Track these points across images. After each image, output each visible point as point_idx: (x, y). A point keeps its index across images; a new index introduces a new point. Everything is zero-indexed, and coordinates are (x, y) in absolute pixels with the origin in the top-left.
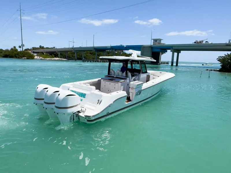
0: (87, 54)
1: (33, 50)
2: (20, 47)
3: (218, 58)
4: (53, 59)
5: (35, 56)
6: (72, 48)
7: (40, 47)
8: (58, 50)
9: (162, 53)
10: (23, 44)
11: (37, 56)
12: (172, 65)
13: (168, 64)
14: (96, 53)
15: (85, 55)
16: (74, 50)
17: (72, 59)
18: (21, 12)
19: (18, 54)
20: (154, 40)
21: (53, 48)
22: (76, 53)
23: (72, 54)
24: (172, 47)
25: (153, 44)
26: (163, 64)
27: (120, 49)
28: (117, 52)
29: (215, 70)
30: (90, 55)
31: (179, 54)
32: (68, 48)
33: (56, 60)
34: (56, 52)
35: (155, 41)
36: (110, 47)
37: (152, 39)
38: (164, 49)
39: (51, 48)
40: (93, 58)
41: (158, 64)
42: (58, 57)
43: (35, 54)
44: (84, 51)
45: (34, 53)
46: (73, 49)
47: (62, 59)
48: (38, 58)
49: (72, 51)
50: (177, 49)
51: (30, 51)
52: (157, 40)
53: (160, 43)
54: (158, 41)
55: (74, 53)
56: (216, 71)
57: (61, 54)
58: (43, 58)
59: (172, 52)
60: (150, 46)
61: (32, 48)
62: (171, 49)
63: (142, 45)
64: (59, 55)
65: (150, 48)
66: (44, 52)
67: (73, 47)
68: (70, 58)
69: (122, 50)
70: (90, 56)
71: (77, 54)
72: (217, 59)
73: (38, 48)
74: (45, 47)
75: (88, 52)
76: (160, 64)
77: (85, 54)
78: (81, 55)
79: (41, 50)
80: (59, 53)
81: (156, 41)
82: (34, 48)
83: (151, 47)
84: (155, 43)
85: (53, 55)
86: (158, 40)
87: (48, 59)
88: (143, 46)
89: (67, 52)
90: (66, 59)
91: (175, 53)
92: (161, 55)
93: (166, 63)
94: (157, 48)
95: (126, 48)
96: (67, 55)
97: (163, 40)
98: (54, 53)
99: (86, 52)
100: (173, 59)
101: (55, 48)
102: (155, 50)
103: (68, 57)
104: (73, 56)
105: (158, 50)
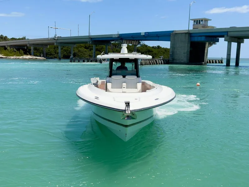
0: (80, 49)
4: (21, 57)
6: (54, 39)
7: (2, 37)
8: (30, 42)
9: (210, 44)
12: (228, 64)
13: (222, 62)
14: (94, 47)
15: (76, 51)
17: (55, 58)
20: (195, 21)
21: (22, 39)
22: (59, 48)
23: (54, 48)
24: (227, 32)
25: (193, 28)
26: (213, 63)
27: (135, 39)
28: (131, 45)
30: (85, 49)
31: (241, 44)
32: (47, 39)
33: (26, 59)
34: (26, 45)
35: (197, 23)
36: (117, 36)
37: (191, 20)
38: (213, 37)
39: (19, 39)
40: (90, 56)
41: (202, 64)
42: (31, 55)
44: (74, 43)
46: (55, 41)
47: (37, 57)
49: (53, 44)
50: (237, 36)
52: (200, 21)
53: (205, 26)
54: (201, 23)
55: (58, 47)
57: (35, 49)
58: (4, 57)
59: (227, 42)
62: (225, 36)
63: (173, 31)
64: (32, 51)
65: (187, 35)
66: (7, 46)
67: (55, 36)
68: (51, 56)
69: (139, 40)
70: (86, 51)
71: (62, 49)
75: (82, 44)
76: (205, 64)
77: (77, 48)
78: (69, 50)
79: (3, 43)
80: (32, 48)
81: (199, 23)
83: (189, 34)
84: (196, 26)
85: (21, 51)
86: (202, 21)
87: (12, 57)
88: (174, 33)
89: (45, 45)
90: (43, 58)
91: (232, 43)
92: (208, 47)
93: (219, 61)
94: (200, 35)
95: (145, 37)
96: (45, 50)
97: (211, 20)
98: (24, 47)
99: (78, 45)
100: (229, 54)
101: (26, 38)
102: (196, 39)
103: (47, 54)
104: (55, 53)
105: (203, 39)
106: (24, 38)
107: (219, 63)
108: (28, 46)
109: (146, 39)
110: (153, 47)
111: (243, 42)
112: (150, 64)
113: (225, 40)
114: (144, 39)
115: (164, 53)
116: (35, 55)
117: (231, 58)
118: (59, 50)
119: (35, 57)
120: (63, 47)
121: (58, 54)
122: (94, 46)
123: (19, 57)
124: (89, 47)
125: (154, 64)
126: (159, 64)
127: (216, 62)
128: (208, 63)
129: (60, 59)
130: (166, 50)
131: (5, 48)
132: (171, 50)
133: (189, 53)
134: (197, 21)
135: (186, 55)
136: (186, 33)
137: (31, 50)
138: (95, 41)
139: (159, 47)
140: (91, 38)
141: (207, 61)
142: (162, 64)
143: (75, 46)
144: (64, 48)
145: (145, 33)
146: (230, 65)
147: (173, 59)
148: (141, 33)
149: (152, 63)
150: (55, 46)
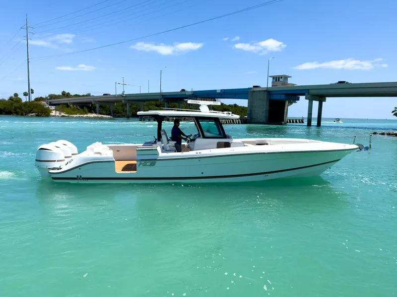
1: (50, 99)
2: (25, 94)
3: (394, 109)
4: (85, 115)
5: (52, 110)
6: (122, 96)
7: (64, 93)
8: (95, 99)
9: (291, 103)
10: (31, 88)
11: (56, 110)
12: (309, 124)
13: (302, 122)
16: (125, 100)
17: (123, 116)
18: (27, 30)
19: (20, 108)
20: (274, 78)
21: (86, 96)
22: (128, 105)
23: (122, 106)
24: (308, 90)
25: (272, 86)
26: (293, 122)
27: (210, 96)
29: (389, 134)
31: (323, 103)
32: (115, 96)
34: (90, 103)
35: (276, 80)
36: (190, 94)
37: (270, 77)
38: (294, 95)
39: (83, 96)
41: (282, 124)
42: (96, 113)
43: (53, 108)
44: (144, 101)
45: (51, 104)
46: (123, 98)
47: (102, 116)
48: (58, 114)
49: (121, 101)
50: (318, 95)
51: (43, 102)
52: (279, 78)
53: (285, 83)
54: (281, 80)
55: (126, 105)
56: (392, 134)
57: (101, 107)
58: (66, 115)
59: (308, 101)
60: (265, 89)
61: (47, 96)
62: (306, 94)
64: (98, 109)
65: (266, 93)
66: (70, 103)
67: (123, 93)
68: (119, 114)
69: (215, 98)
71: (130, 107)
72: (393, 112)
73: (59, 95)
74: (72, 94)
75: (153, 102)
76: (285, 124)
78: (139, 108)
79: (65, 100)
80: (97, 106)
81: (279, 80)
82: (52, 97)
83: (268, 92)
84: (276, 83)
85: (86, 109)
86: (281, 78)
87: (75, 116)
88: (252, 90)
89: (113, 102)
90: (109, 116)
91: (313, 101)
92: (288, 106)
93: (299, 120)
94: (280, 93)
95: (221, 95)
96: (112, 109)
97: (291, 77)
98: (88, 105)
99: (148, 102)
100: (310, 113)
101: (91, 95)
102: (275, 97)
103: (114, 112)
104: (123, 111)
105: (283, 97)
106: (89, 95)
107: (300, 122)
108: (93, 103)
109: (223, 96)
110: (229, 105)
111: (325, 101)
112: (227, 123)
113: (306, 99)
114: (220, 96)
115: (241, 112)
116: (101, 114)
117: (312, 117)
118: (128, 108)
119: (100, 116)
120: (132, 104)
121: (126, 112)
122: (166, 104)
123: (82, 115)
124: (161, 104)
125: (231, 123)
126: (236, 123)
127: (296, 122)
128: (288, 122)
129: (128, 117)
130: (243, 108)
131: (67, 105)
132: (248, 109)
133: (268, 112)
134: (276, 78)
135: (264, 114)
136: (264, 91)
137: (96, 107)
138: (167, 98)
139: (235, 105)
140: (163, 95)
141: (286, 121)
142: (239, 123)
143: (145, 103)
144: (133, 106)
145: (221, 90)
146: (312, 124)
147: (251, 119)
148: (216, 90)
149: (229, 122)
150: (123, 104)
